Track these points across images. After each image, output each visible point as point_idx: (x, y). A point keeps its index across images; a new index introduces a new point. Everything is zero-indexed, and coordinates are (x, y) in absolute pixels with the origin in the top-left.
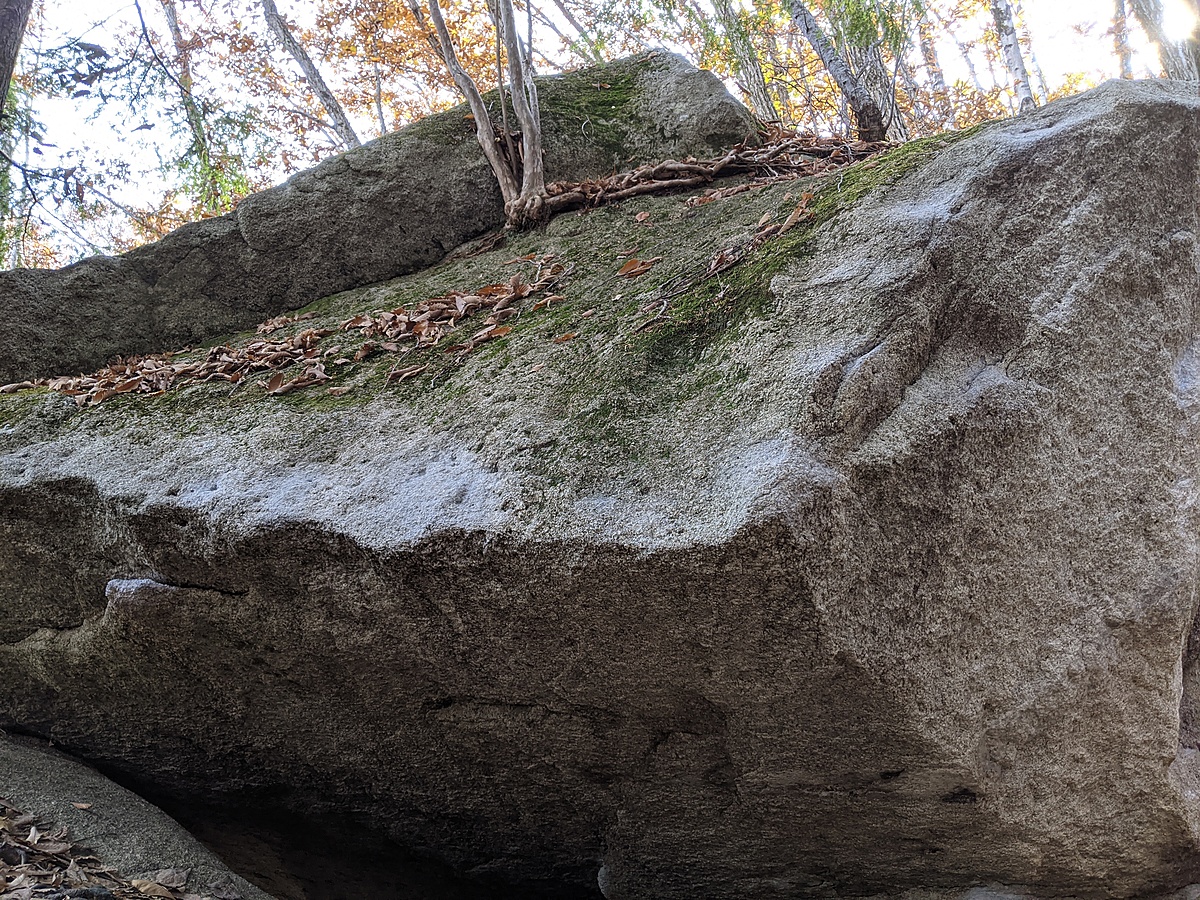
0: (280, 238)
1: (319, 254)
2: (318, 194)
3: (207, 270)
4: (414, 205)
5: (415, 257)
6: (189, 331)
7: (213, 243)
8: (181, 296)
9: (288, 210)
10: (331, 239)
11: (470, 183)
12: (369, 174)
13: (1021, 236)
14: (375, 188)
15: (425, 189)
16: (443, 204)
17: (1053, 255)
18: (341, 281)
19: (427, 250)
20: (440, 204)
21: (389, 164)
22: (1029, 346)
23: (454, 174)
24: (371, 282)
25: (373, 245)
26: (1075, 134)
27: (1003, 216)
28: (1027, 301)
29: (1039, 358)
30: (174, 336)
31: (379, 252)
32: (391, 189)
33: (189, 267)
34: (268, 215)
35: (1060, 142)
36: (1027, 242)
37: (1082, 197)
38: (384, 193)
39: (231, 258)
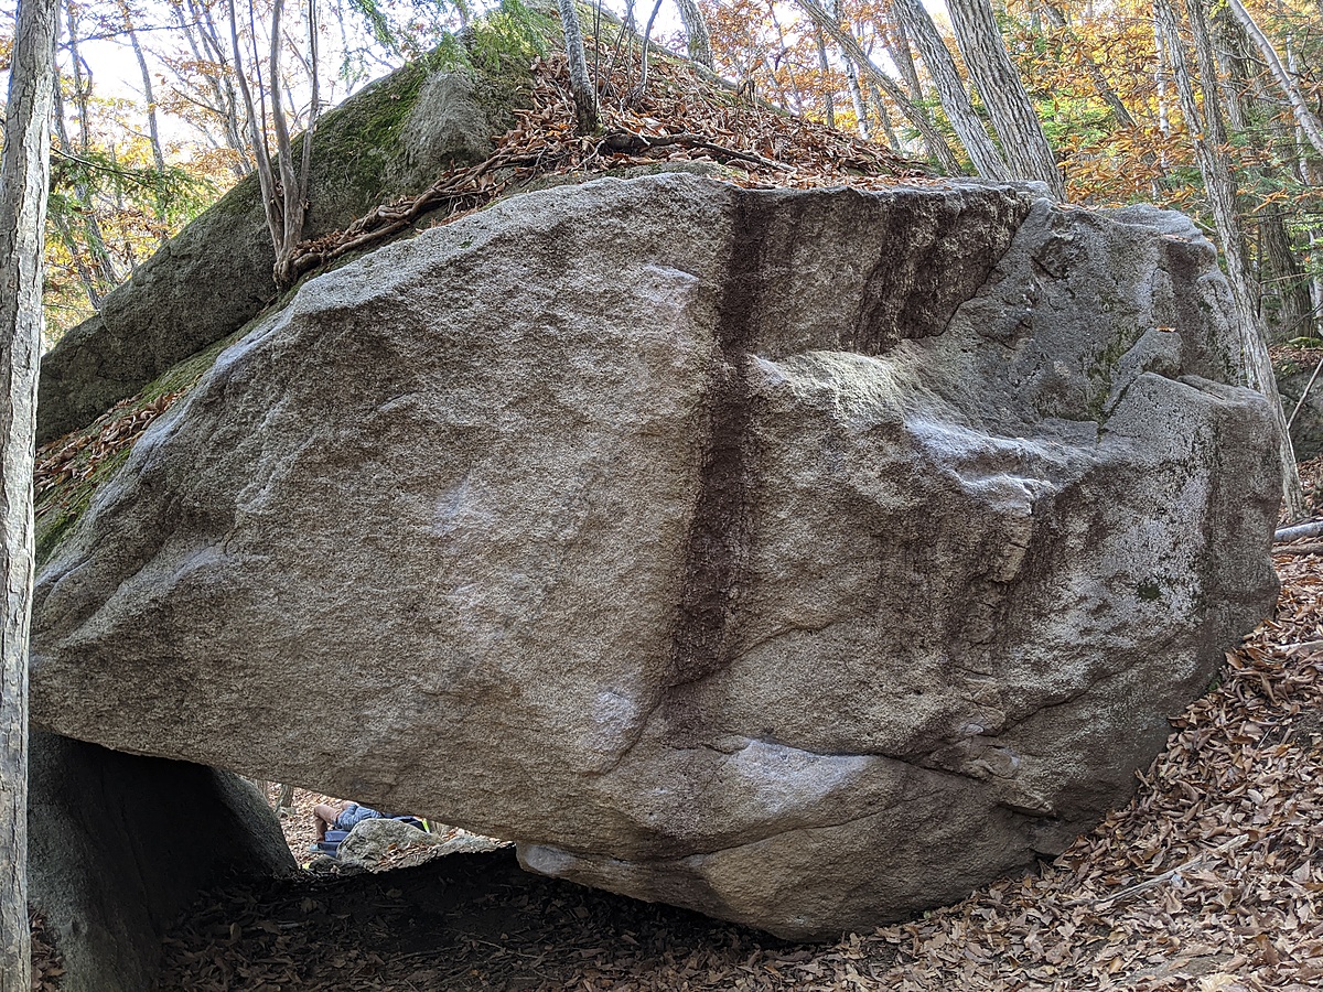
0: (132, 326)
1: (164, 331)
2: (149, 285)
3: (94, 360)
4: (222, 274)
5: (239, 315)
6: (94, 407)
7: (89, 340)
8: (83, 383)
9: (130, 304)
10: (169, 318)
11: (261, 244)
12: (183, 257)
13: (226, 443)
14: (188, 270)
15: (227, 258)
16: (247, 266)
17: (256, 453)
18: (190, 346)
19: (248, 306)
20: (243, 268)
21: (196, 246)
22: (239, 527)
23: (246, 239)
24: (211, 343)
25: (203, 314)
26: (259, 352)
27: (214, 428)
28: (231, 495)
29: (249, 535)
30: (84, 414)
31: (208, 318)
32: (200, 267)
33: (81, 362)
34: (117, 312)
35: (249, 361)
36: (232, 447)
37: (278, 399)
38: (196, 272)
39: (106, 348)
